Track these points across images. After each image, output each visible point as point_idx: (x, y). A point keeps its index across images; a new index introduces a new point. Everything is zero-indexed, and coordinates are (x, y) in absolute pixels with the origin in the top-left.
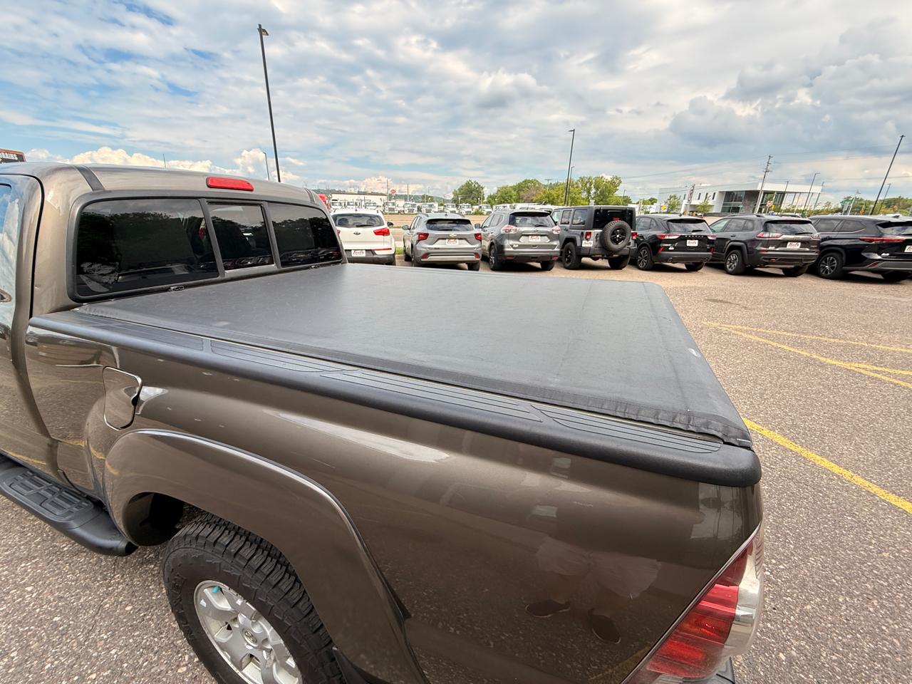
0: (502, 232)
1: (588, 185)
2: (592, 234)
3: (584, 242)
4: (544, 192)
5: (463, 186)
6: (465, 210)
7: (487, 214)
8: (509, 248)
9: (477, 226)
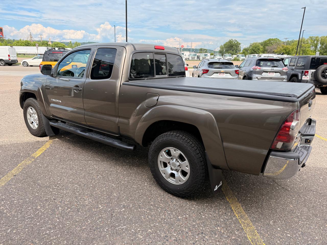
0: (251, 70)
1: (316, 42)
2: (309, 73)
3: (303, 77)
4: (283, 47)
5: (227, 43)
6: (228, 58)
7: (242, 61)
8: (255, 79)
9: (237, 66)
